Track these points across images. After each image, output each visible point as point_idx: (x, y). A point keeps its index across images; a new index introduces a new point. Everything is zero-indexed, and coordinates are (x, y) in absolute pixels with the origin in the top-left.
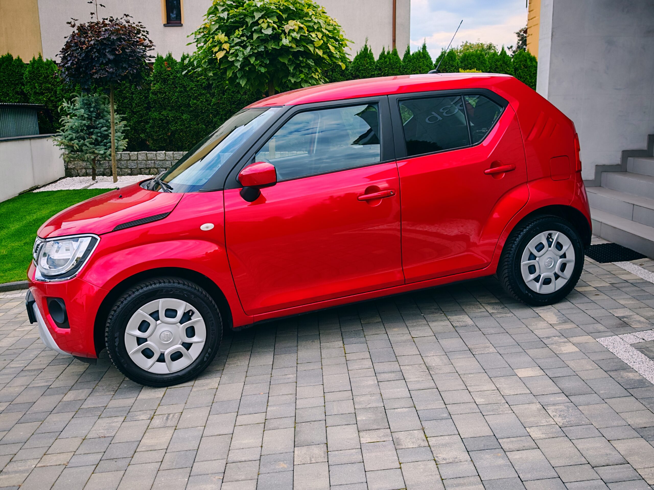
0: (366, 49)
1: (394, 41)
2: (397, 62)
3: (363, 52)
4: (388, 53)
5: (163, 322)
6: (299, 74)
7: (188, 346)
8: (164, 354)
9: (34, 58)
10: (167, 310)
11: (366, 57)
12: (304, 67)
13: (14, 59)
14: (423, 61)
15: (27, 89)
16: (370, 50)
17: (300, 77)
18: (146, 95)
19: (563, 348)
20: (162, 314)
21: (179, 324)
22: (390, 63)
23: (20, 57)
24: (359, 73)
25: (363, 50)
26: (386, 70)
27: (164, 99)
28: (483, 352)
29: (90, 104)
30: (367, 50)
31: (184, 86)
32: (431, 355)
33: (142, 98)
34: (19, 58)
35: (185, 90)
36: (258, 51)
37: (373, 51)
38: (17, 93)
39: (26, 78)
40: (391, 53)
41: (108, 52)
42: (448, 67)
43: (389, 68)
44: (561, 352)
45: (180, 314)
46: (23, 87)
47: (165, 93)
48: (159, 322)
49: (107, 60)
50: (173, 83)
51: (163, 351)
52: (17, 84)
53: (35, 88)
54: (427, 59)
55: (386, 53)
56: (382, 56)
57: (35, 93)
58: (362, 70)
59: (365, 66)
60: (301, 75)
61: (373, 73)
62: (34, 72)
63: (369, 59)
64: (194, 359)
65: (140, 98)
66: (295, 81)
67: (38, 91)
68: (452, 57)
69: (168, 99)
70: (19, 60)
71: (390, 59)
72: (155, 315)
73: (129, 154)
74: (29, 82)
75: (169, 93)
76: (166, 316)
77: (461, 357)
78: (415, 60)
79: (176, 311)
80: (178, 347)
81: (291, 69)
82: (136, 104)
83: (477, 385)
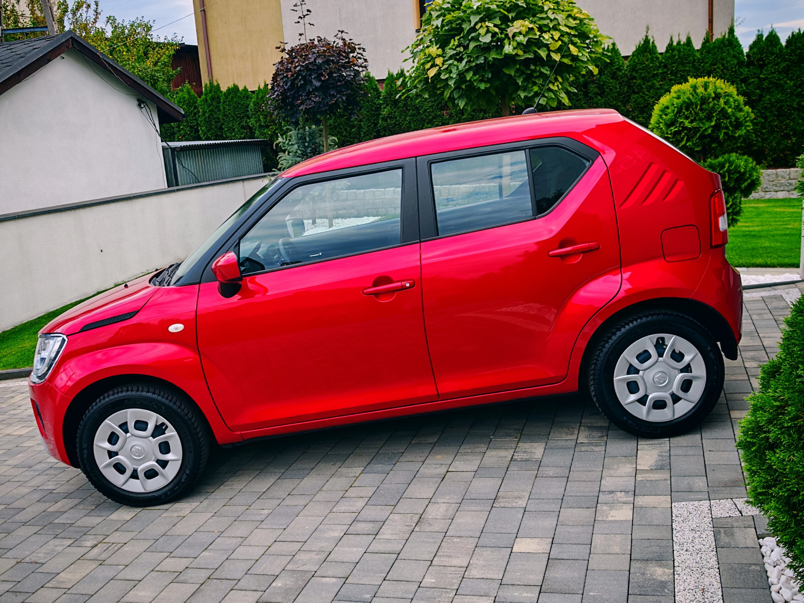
0: (647, 41)
1: (711, 21)
2: (690, 54)
3: (643, 45)
4: (679, 43)
5: (133, 435)
6: (532, 87)
7: (164, 464)
8: (137, 470)
9: (259, 87)
10: (137, 422)
11: (646, 51)
12: (537, 77)
13: (240, 89)
14: (728, 50)
15: (252, 122)
16: (653, 42)
17: (532, 90)
18: (376, 121)
19: (613, 513)
20: (131, 425)
21: (151, 438)
22: (679, 58)
23: (247, 87)
24: (636, 73)
25: (642, 43)
26: (673, 67)
27: (395, 125)
28: (507, 505)
29: (305, 139)
30: (649, 42)
31: (417, 107)
32: (443, 500)
33: (371, 125)
34: (245, 87)
35: (419, 113)
36: (477, 64)
37: (656, 43)
38: (243, 127)
39: (251, 110)
40: (682, 43)
41: (314, 78)
42: (766, 56)
43: (678, 64)
44: (605, 519)
45: (151, 427)
46: (248, 121)
47: (396, 118)
48: (129, 435)
49: (314, 87)
50: (404, 105)
51: (136, 467)
52: (243, 117)
53: (260, 120)
54: (735, 47)
55: (675, 44)
56: (670, 47)
57: (260, 126)
58: (640, 69)
59: (644, 63)
60: (534, 87)
61: (655, 72)
62: (258, 103)
63: (651, 54)
64: (171, 479)
65: (368, 126)
66: (525, 96)
67: (262, 124)
68: (771, 41)
69: (399, 125)
70: (245, 89)
71: (679, 51)
72: (124, 428)
73: (355, 193)
74: (254, 114)
75: (400, 118)
76: (136, 428)
77: (473, 508)
78: (716, 50)
79: (146, 424)
80: (152, 463)
81: (520, 82)
82: (364, 133)
83: (450, 557)
